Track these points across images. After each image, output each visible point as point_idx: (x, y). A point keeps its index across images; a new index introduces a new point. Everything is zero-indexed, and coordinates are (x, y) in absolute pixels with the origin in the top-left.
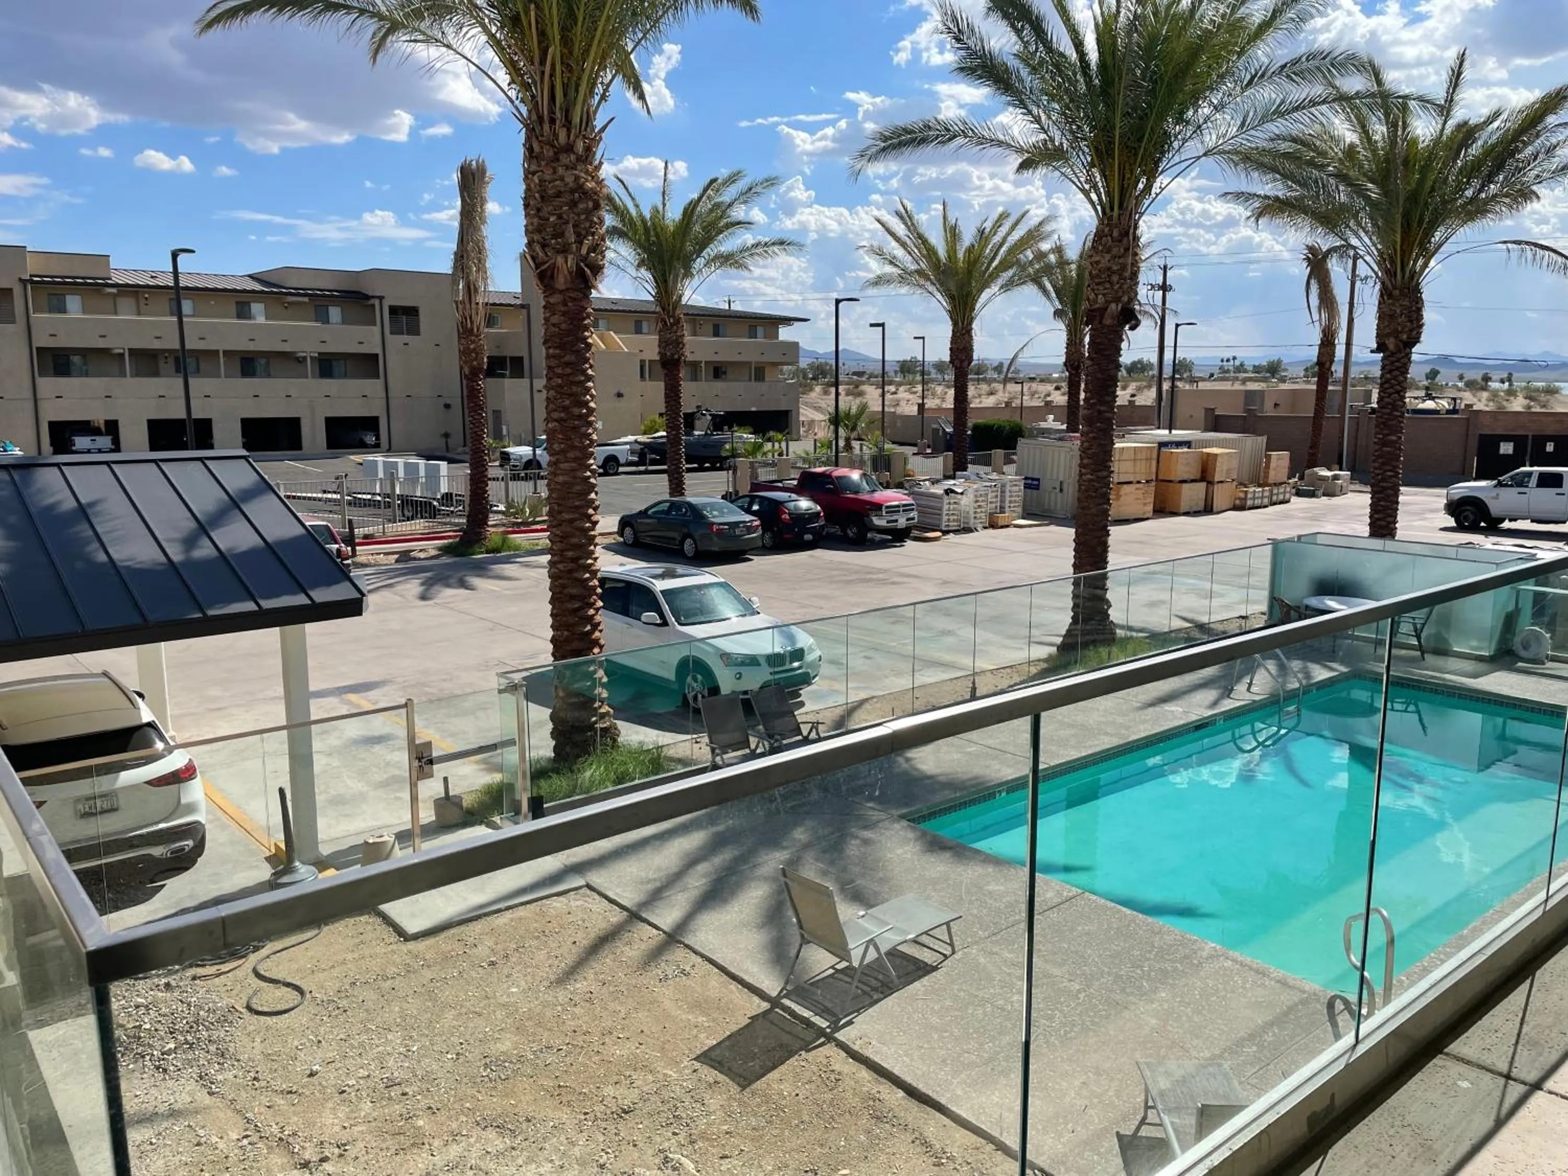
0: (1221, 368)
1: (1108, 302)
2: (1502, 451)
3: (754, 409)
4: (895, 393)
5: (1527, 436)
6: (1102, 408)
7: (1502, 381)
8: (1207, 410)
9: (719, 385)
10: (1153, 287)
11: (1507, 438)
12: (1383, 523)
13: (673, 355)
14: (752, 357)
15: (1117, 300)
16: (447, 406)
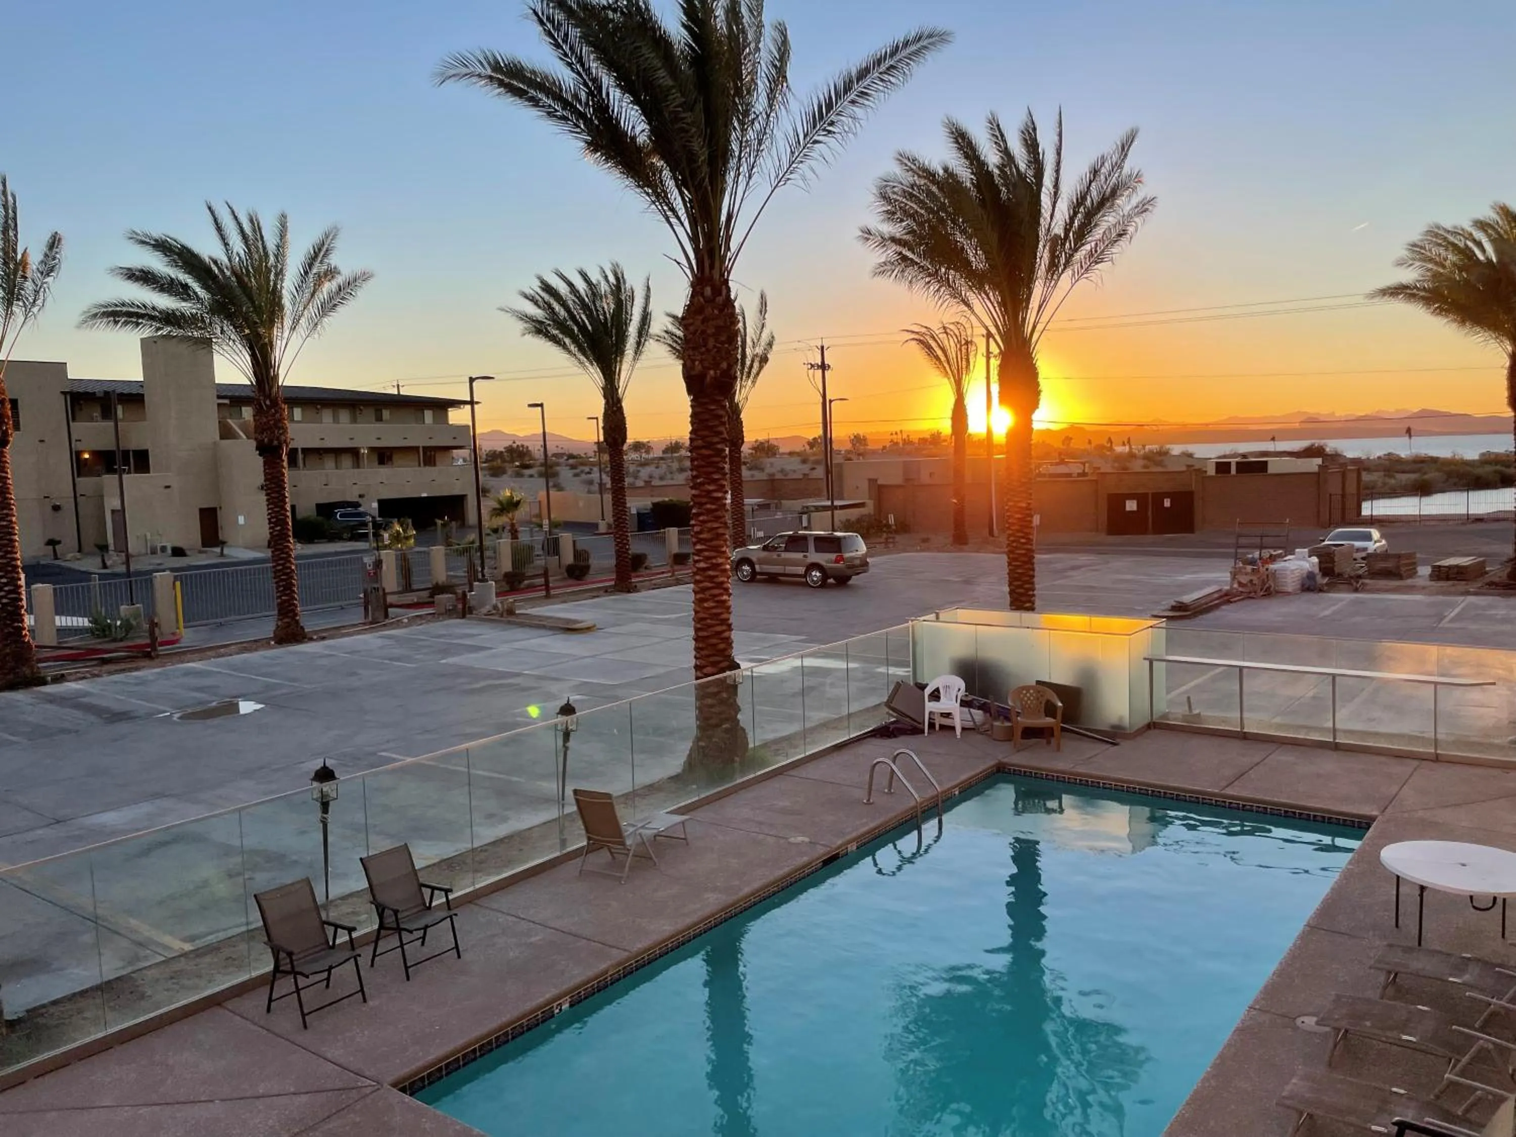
0: (892, 441)
1: (706, 369)
2: (1128, 508)
3: (424, 495)
4: (589, 473)
5: (1147, 494)
6: (711, 488)
7: (1124, 444)
8: (870, 480)
9: (384, 472)
10: (812, 366)
11: (1131, 496)
12: (1021, 591)
13: (271, 441)
14: (420, 441)
15: (716, 366)
16: (56, 508)
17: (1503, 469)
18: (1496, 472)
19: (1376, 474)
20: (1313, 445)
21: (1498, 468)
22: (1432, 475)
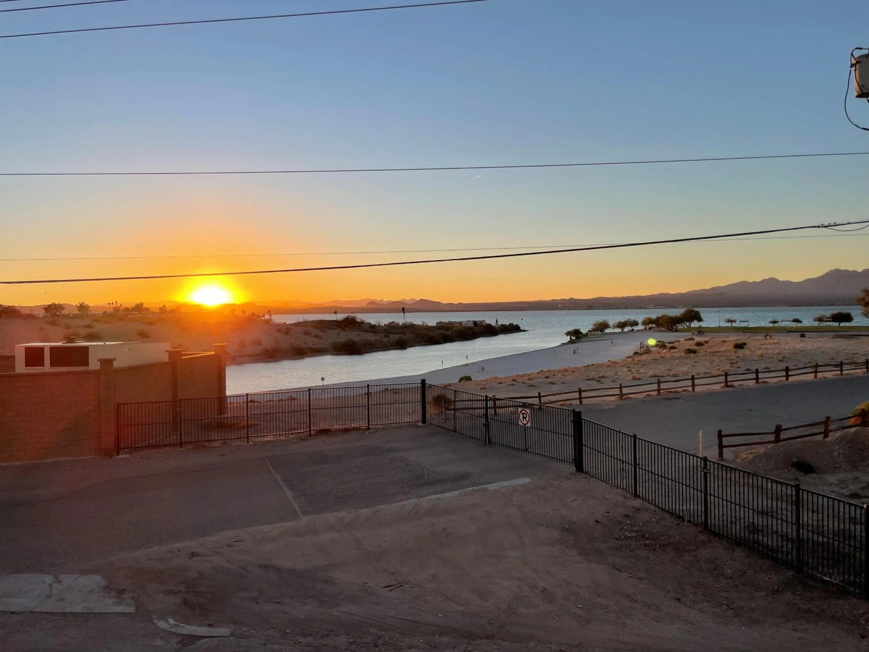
17: (444, 332)
18: (442, 334)
19: (380, 335)
20: (349, 317)
21: (442, 331)
22: (409, 336)
